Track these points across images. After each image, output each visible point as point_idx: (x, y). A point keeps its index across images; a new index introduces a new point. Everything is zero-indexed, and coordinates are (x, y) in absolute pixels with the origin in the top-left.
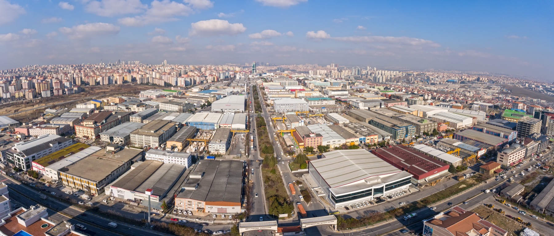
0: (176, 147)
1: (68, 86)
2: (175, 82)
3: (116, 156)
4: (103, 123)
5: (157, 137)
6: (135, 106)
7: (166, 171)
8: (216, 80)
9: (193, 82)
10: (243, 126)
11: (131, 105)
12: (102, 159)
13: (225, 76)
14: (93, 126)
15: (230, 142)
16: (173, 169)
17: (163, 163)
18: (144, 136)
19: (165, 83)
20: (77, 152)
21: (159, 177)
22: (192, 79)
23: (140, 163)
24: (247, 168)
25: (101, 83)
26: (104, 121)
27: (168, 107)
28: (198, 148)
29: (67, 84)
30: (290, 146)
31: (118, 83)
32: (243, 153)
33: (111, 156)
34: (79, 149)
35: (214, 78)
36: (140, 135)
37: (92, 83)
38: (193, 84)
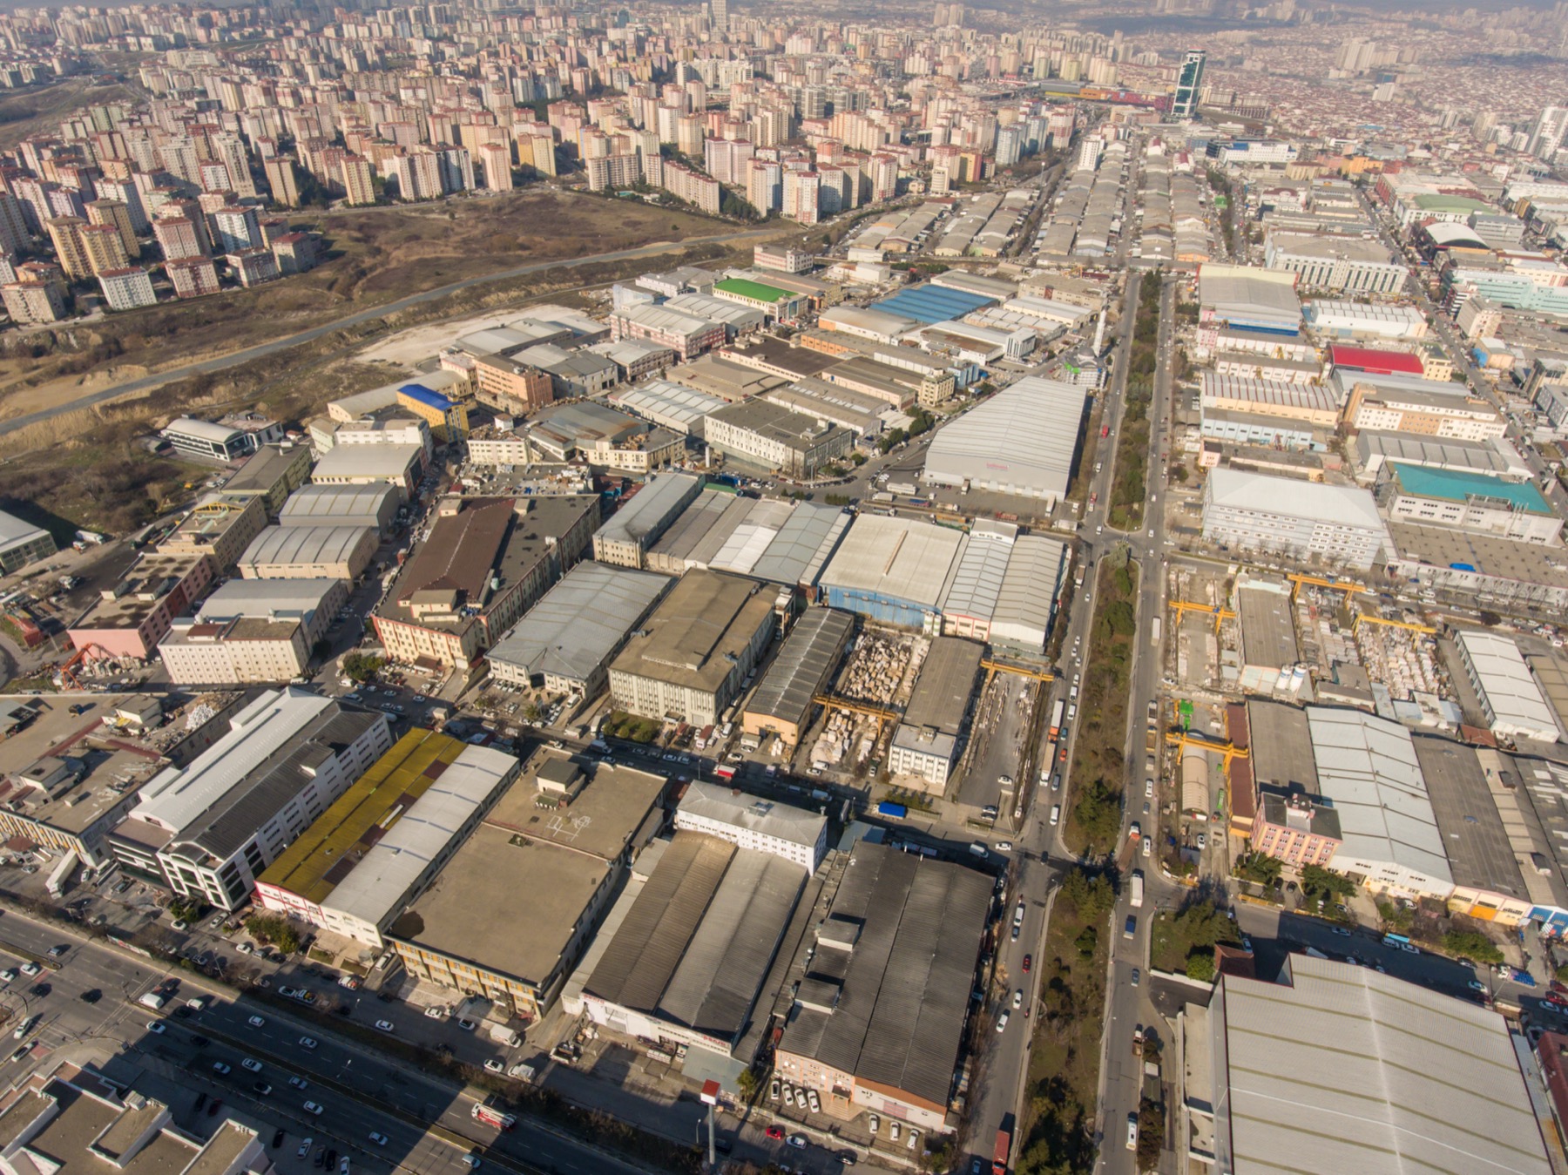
0: (777, 735)
1: (242, 234)
2: (770, 191)
3: (576, 822)
4: (491, 593)
5: (710, 692)
6: (605, 445)
7: (745, 898)
8: (970, 176)
9: (855, 195)
10: (1035, 637)
11: (586, 442)
12: (527, 843)
13: (1023, 145)
14: (455, 619)
15: (972, 722)
16: (766, 888)
17: (737, 849)
18: (660, 684)
19: (724, 193)
20: (422, 789)
21: (725, 933)
22: (855, 179)
23: (662, 845)
24: (1003, 897)
25: (406, 192)
26: (494, 584)
27: (743, 440)
29: (233, 225)
30: (1191, 812)
31: (493, 184)
32: (1007, 798)
33: (555, 823)
34: (426, 773)
35: (964, 163)
37: (358, 191)
38: (854, 204)
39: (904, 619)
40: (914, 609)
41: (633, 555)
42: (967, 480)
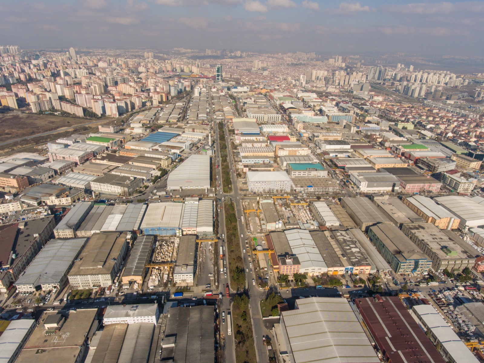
0: (135, 282)
2: (101, 108)
3: (64, 336)
4: (13, 260)
5: (108, 274)
6: (53, 198)
7: (134, 341)
8: (164, 100)
10: (210, 229)
11: (45, 198)
12: (44, 351)
13: (178, 90)
15: (197, 260)
16: (141, 335)
17: (128, 325)
18: (89, 276)
19: (85, 110)
21: (129, 357)
22: (129, 103)
23: (100, 333)
24: (218, 311)
26: (14, 256)
27: (105, 187)
28: (161, 275)
30: (263, 268)
32: (212, 280)
33: (55, 339)
35: (162, 96)
36: (82, 275)
38: (130, 110)
39: (170, 233)
40: (172, 229)
41: (71, 233)
42: (181, 187)
